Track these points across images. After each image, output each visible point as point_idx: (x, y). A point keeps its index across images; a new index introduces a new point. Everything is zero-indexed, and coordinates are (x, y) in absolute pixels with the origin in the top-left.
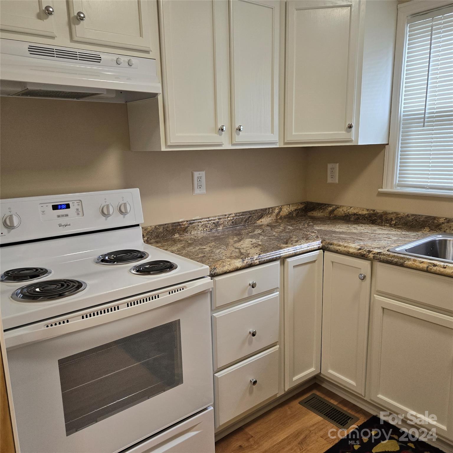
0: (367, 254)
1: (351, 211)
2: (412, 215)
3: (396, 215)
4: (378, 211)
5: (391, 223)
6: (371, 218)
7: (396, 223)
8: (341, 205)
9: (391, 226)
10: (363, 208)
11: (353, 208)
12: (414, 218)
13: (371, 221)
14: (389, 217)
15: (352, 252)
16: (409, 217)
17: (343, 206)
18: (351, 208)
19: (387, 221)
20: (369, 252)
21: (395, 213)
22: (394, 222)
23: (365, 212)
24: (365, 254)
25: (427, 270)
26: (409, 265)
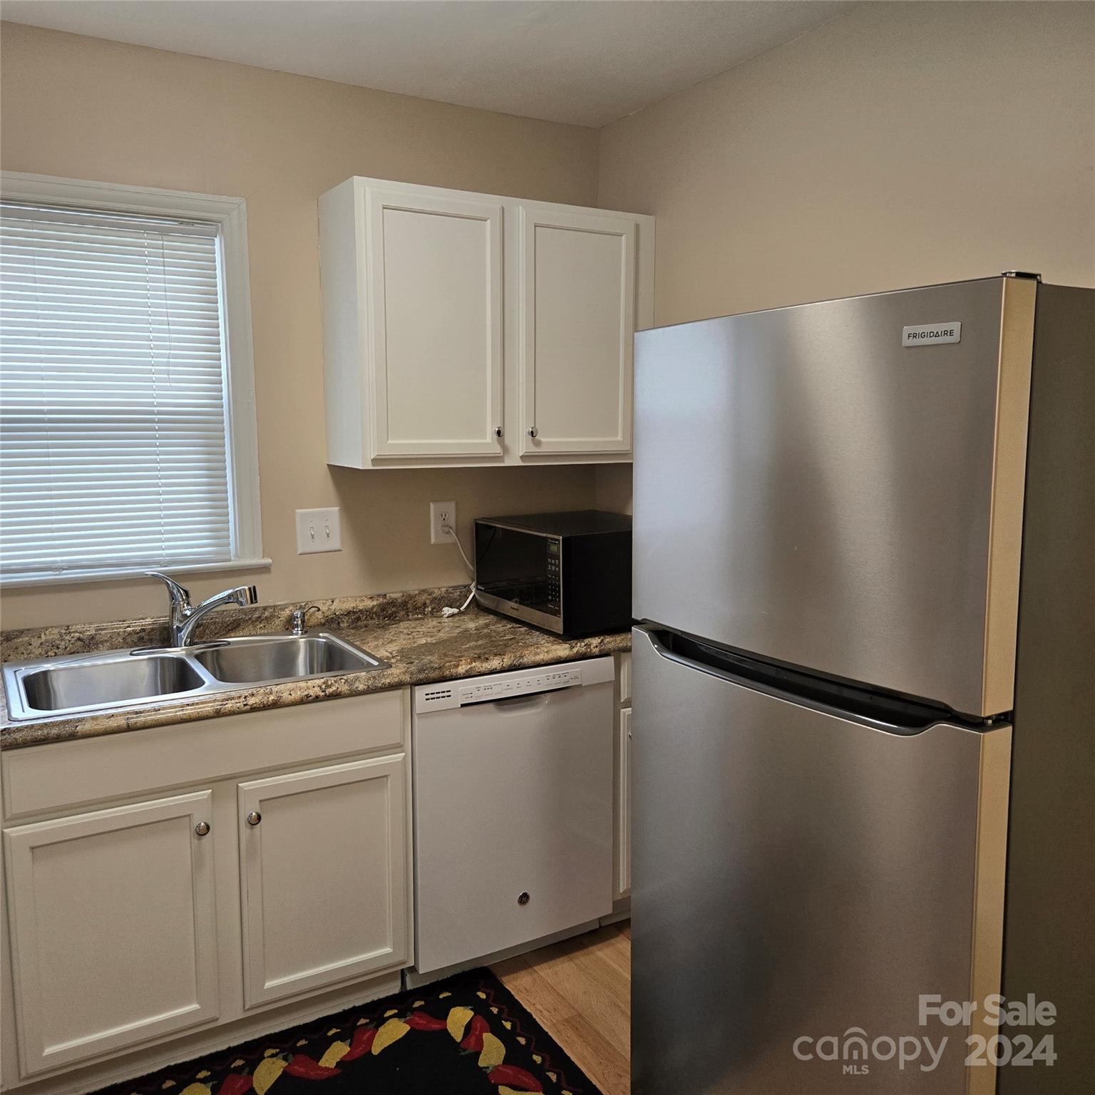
25: (128, 726)
26: (88, 732)
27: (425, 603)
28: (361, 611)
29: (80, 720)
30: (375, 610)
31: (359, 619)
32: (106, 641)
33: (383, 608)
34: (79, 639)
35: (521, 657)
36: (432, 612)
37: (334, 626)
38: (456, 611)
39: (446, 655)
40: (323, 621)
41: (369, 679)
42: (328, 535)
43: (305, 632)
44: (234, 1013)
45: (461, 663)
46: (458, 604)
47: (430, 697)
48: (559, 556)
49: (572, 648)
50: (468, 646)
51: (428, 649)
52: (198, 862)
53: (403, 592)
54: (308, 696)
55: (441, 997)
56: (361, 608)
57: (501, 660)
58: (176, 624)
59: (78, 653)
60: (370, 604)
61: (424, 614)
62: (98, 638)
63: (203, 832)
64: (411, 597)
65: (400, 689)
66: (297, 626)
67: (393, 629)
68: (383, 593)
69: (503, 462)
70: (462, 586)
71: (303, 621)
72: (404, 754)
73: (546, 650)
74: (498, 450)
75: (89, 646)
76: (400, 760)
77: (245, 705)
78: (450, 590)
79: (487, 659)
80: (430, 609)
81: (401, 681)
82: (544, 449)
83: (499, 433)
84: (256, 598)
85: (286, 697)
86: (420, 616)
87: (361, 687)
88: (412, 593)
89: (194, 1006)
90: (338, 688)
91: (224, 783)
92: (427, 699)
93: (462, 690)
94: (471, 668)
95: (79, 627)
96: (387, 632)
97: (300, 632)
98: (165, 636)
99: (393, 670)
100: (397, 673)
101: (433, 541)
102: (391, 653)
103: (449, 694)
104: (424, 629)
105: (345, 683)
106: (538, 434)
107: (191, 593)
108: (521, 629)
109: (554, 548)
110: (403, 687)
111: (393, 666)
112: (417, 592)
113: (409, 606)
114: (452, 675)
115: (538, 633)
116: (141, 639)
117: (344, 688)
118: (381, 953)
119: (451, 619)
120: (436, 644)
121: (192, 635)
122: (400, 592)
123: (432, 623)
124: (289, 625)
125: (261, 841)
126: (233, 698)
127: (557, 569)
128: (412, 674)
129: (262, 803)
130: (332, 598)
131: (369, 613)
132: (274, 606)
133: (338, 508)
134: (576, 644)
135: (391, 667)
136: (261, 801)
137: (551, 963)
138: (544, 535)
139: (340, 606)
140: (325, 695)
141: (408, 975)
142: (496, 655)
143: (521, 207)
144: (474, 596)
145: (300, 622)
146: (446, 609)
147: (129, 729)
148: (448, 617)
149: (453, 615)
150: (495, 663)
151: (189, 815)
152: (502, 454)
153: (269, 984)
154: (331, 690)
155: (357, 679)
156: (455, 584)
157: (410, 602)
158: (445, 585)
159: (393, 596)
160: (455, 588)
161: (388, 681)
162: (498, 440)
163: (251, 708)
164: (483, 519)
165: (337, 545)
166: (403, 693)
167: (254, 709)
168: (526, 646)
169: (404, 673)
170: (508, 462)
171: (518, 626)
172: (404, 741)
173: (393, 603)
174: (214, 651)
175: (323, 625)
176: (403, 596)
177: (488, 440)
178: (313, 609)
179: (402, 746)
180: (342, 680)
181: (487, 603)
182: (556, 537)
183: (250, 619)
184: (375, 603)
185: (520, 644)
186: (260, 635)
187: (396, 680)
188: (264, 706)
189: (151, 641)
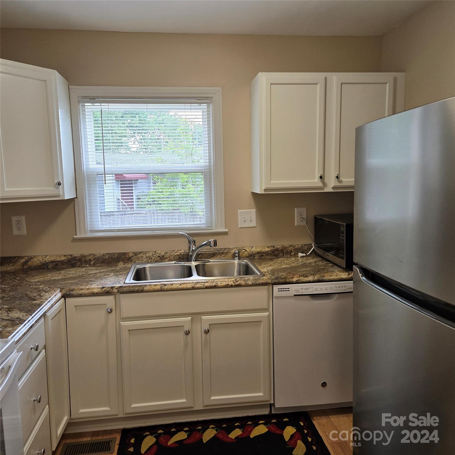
0: (111, 290)
1: (47, 259)
2: (107, 254)
3: (93, 256)
4: (76, 255)
5: (90, 263)
6: (70, 263)
7: (95, 262)
8: (34, 255)
9: (90, 265)
10: (59, 255)
11: (49, 256)
12: (110, 256)
13: (70, 265)
14: (88, 258)
15: (97, 292)
16: (105, 256)
17: (37, 256)
18: (46, 256)
19: (86, 262)
20: (112, 288)
21: (92, 254)
22: (93, 263)
23: (63, 258)
24: (109, 291)
25: (161, 289)
26: (148, 290)
27: (292, 251)
28: (263, 252)
29: (145, 285)
30: (269, 252)
31: (262, 255)
32: (168, 258)
33: (273, 251)
34: (159, 256)
35: (323, 276)
36: (294, 255)
37: (252, 257)
38: (304, 255)
39: (290, 273)
40: (248, 255)
41: (254, 280)
42: (251, 220)
43: (239, 259)
44: (199, 407)
45: (295, 277)
46: (306, 252)
47: (280, 290)
48: (344, 232)
49: (349, 274)
50: (301, 270)
51: (284, 270)
52: (186, 344)
53: (282, 246)
54: (228, 285)
55: (284, 420)
56: (263, 251)
57: (313, 277)
58: (191, 254)
59: (158, 261)
60: (267, 249)
61: (291, 255)
62: (165, 256)
63: (187, 333)
64: (285, 248)
65: (267, 285)
66: (236, 257)
67: (275, 261)
68: (274, 245)
69: (324, 190)
70: (309, 244)
71: (239, 255)
72: (269, 313)
73: (336, 274)
74: (320, 184)
75: (162, 259)
76: (267, 315)
77: (204, 286)
78: (303, 246)
79: (307, 276)
80: (293, 253)
81: (267, 282)
82: (344, 184)
83: (321, 177)
84: (216, 244)
85: (219, 284)
86: (289, 256)
87: (250, 283)
88: (286, 246)
89: (184, 400)
90: (240, 282)
91: (195, 316)
92: (278, 291)
93: (294, 289)
94: (299, 279)
95: (159, 252)
96: (272, 261)
97: (237, 259)
98: (187, 258)
99: (265, 277)
100: (265, 279)
101: (296, 224)
102: (268, 270)
103: (288, 290)
104: (288, 261)
105: (243, 281)
106: (341, 177)
107: (196, 241)
108: (330, 265)
109: (342, 229)
110: (269, 285)
111: (266, 275)
112: (288, 246)
113: (284, 251)
114: (290, 282)
115: (336, 267)
116: (180, 257)
117: (243, 283)
118: (258, 395)
119: (301, 258)
120: (288, 268)
121: (195, 258)
122: (281, 245)
123: (293, 259)
124: (234, 256)
125: (210, 341)
126: (199, 283)
127: (343, 238)
128: (272, 279)
129: (211, 325)
130: (252, 246)
131: (267, 253)
132: (229, 248)
133: (255, 210)
134: (352, 273)
135: (265, 276)
136: (210, 324)
137: (337, 416)
138: (339, 223)
139: (255, 250)
140: (235, 285)
141: (273, 407)
142: (311, 275)
143: (334, 77)
144: (314, 249)
145: (237, 255)
146: (300, 254)
147: (161, 290)
148: (300, 257)
149: (303, 257)
150: (311, 278)
151: (183, 326)
152: (323, 187)
153: (212, 398)
154: (237, 283)
155: (248, 280)
156: (305, 243)
157: (285, 250)
158: (301, 244)
159: (278, 247)
160: (305, 245)
161: (262, 281)
162: (321, 181)
163: (206, 287)
164: (319, 215)
165: (255, 225)
166: (268, 287)
167: (207, 288)
168: (328, 272)
169: (269, 279)
170: (326, 190)
171: (329, 263)
172: (269, 307)
173: (277, 250)
174: (202, 264)
175: (248, 257)
176: (282, 247)
177: (316, 180)
178: (244, 250)
179: (268, 310)
180: (243, 280)
181: (319, 252)
182: (343, 224)
183: (219, 253)
184: (270, 250)
185: (325, 271)
186: (223, 259)
187: (265, 281)
188: (211, 287)
189: (183, 259)
